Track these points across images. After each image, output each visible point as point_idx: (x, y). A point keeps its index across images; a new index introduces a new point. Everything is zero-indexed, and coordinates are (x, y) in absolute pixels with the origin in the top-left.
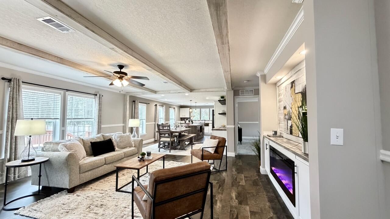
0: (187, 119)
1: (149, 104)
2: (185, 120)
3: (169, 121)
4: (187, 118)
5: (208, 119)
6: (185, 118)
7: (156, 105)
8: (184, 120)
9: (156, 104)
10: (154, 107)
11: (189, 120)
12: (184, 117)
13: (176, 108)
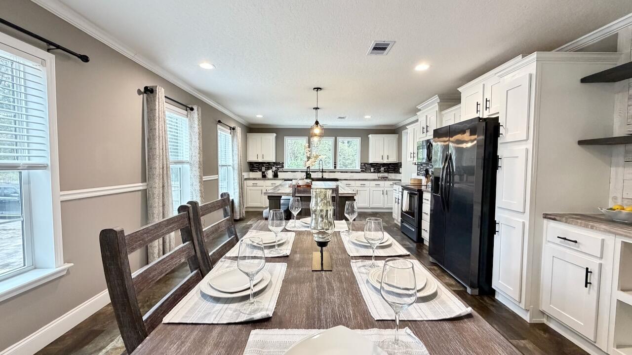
0: (269, 165)
1: (85, 59)
2: (263, 169)
3: (217, 174)
4: (269, 163)
5: (332, 168)
6: (262, 164)
7: (149, 91)
8: (260, 170)
9: (149, 84)
10: (138, 101)
11: (274, 169)
12: (260, 160)
13: (239, 130)
